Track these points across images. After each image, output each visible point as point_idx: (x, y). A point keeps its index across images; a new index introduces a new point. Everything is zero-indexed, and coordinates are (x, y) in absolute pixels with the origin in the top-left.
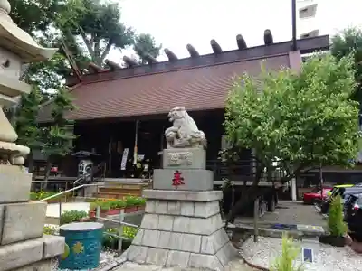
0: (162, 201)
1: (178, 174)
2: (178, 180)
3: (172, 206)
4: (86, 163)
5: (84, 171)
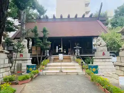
0: (101, 59)
1: (103, 53)
2: (104, 54)
3: (104, 60)
4: (48, 51)
5: (48, 53)
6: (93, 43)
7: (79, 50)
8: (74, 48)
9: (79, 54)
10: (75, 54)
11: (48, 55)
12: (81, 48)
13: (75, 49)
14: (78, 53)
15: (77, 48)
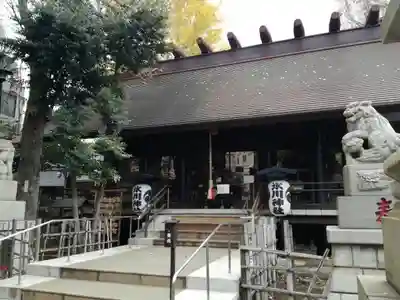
4: (145, 189)
5: (142, 200)
7: (284, 186)
8: (258, 173)
14: (280, 202)
15: (274, 175)
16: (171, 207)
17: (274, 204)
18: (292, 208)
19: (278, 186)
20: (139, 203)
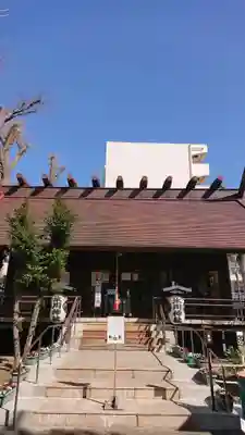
4: (63, 300)
5: (62, 309)
6: (233, 278)
7: (182, 301)
8: (165, 290)
9: (183, 317)
10: (167, 317)
11: (62, 315)
12: (189, 290)
13: (169, 294)
14: (180, 313)
15: (175, 292)
16: (82, 315)
17: (175, 314)
18: (186, 318)
19: (177, 301)
20: (58, 312)
